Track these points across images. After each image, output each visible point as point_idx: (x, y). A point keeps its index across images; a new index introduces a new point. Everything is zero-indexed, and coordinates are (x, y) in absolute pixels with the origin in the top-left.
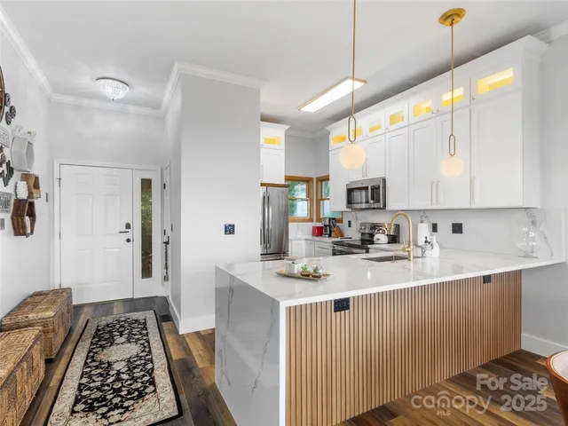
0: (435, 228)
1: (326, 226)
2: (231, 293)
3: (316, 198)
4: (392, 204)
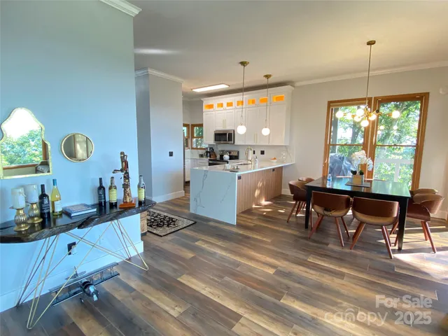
0: (254, 152)
1: (207, 152)
2: (205, 176)
3: (191, 136)
4: (237, 142)
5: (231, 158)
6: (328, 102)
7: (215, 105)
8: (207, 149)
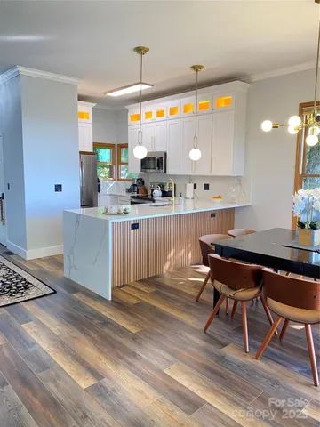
0: (195, 187)
1: (134, 185)
2: (78, 222)
3: (117, 161)
4: (170, 171)
7: (143, 116)
8: (133, 179)
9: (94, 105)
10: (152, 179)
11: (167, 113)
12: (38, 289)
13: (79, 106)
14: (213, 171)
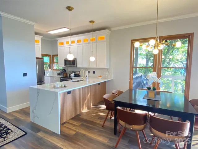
0: (89, 72)
1: (61, 72)
2: (38, 93)
3: (52, 62)
4: (78, 66)
5: (76, 76)
6: (131, 40)
7: (65, 43)
8: (61, 70)
9: (42, 37)
10: (69, 69)
11: (76, 42)
12: (16, 133)
13: (35, 37)
14: (98, 66)
